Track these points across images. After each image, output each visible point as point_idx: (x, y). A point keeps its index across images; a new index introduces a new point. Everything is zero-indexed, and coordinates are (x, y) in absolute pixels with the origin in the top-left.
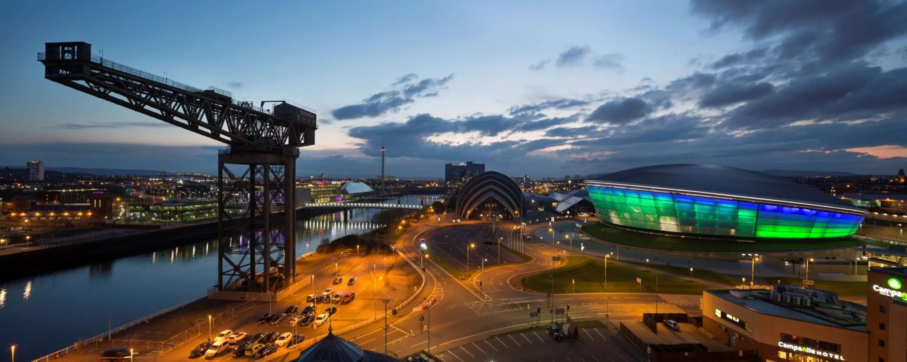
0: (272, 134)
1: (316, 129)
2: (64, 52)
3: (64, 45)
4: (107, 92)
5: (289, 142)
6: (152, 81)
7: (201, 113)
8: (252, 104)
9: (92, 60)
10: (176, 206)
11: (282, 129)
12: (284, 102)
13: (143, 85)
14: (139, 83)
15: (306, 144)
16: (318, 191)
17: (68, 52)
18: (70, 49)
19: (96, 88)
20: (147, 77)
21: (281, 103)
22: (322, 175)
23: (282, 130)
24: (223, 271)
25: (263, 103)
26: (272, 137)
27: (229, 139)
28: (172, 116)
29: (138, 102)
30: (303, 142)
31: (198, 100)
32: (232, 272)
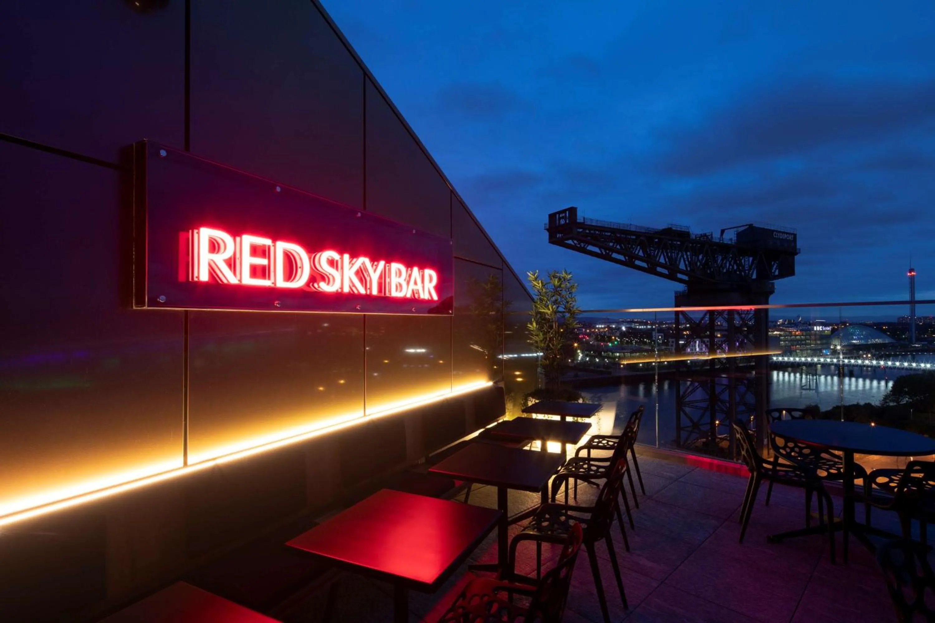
0: (735, 267)
1: (796, 254)
2: (560, 218)
3: (560, 213)
4: (586, 247)
5: (757, 276)
6: (619, 229)
7: (659, 254)
8: (712, 235)
9: (578, 221)
10: (624, 353)
11: (749, 260)
12: (751, 226)
13: (612, 235)
14: (609, 234)
15: (782, 275)
16: (791, 340)
17: (563, 218)
18: (563, 215)
19: (578, 244)
20: (615, 227)
21: (747, 227)
22: (798, 317)
23: (747, 261)
24: (682, 426)
25: (723, 232)
26: (735, 271)
27: (685, 278)
28: (634, 260)
29: (607, 251)
30: (777, 273)
31: (657, 240)
32: (690, 429)
